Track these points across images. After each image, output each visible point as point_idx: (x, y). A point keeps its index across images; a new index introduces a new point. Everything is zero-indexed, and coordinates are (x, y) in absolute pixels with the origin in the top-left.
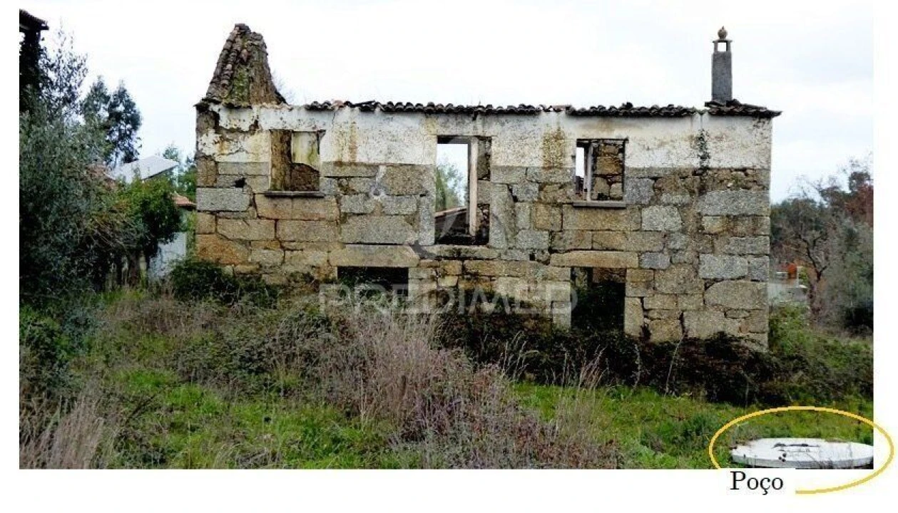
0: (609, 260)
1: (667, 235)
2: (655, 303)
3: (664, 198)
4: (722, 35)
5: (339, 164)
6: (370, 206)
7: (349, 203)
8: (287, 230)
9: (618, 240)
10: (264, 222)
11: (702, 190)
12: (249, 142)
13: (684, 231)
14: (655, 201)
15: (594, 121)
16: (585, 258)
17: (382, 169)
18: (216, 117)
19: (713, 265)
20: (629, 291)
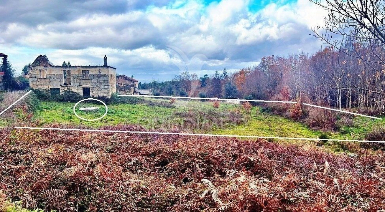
0: (88, 86)
1: (95, 83)
2: (94, 92)
3: (95, 78)
4: (105, 56)
5: (49, 74)
6: (54, 80)
7: (51, 80)
8: (42, 83)
9: (89, 84)
10: (39, 82)
11: (100, 77)
12: (36, 71)
13: (98, 82)
14: (94, 78)
15: (85, 68)
16: (84, 86)
17: (55, 75)
18: (31, 68)
19: (102, 87)
20: (91, 91)
